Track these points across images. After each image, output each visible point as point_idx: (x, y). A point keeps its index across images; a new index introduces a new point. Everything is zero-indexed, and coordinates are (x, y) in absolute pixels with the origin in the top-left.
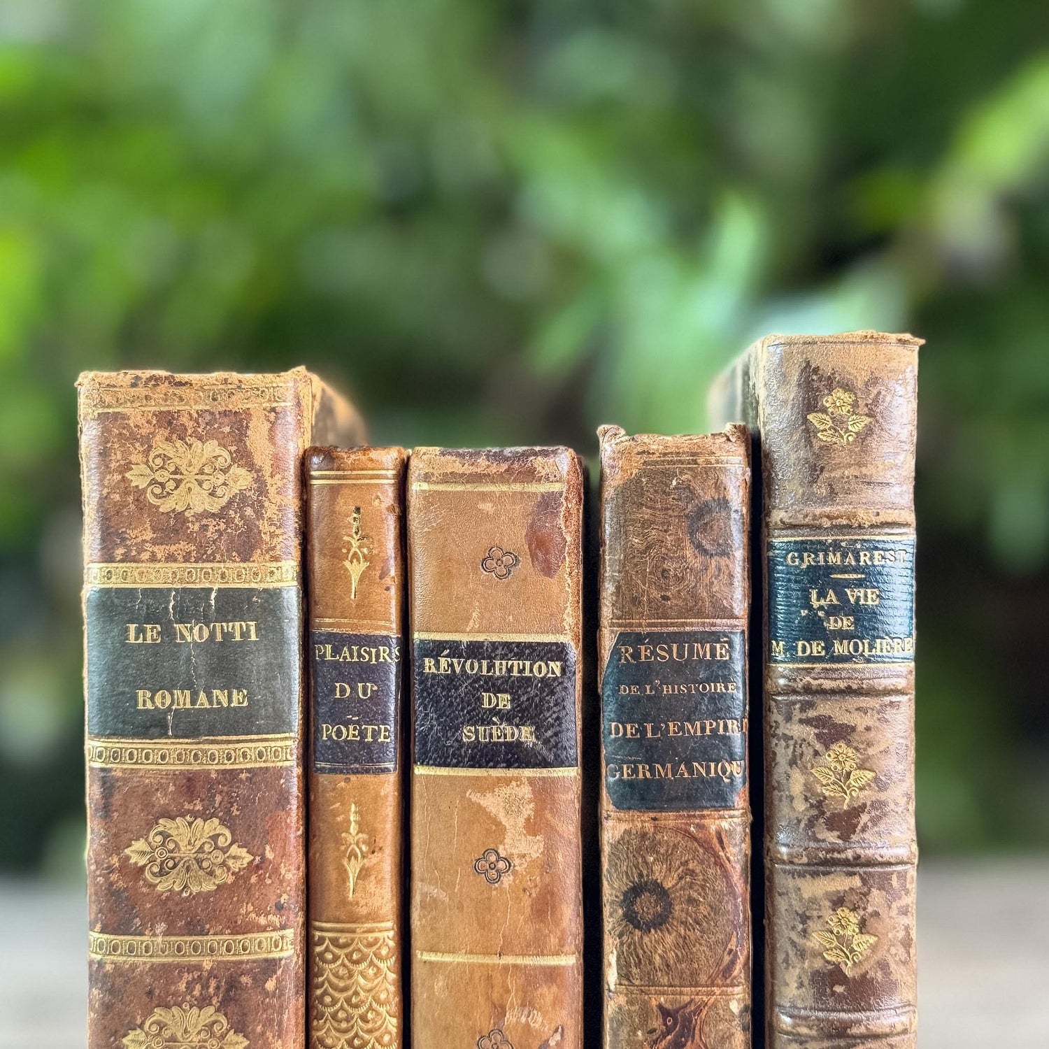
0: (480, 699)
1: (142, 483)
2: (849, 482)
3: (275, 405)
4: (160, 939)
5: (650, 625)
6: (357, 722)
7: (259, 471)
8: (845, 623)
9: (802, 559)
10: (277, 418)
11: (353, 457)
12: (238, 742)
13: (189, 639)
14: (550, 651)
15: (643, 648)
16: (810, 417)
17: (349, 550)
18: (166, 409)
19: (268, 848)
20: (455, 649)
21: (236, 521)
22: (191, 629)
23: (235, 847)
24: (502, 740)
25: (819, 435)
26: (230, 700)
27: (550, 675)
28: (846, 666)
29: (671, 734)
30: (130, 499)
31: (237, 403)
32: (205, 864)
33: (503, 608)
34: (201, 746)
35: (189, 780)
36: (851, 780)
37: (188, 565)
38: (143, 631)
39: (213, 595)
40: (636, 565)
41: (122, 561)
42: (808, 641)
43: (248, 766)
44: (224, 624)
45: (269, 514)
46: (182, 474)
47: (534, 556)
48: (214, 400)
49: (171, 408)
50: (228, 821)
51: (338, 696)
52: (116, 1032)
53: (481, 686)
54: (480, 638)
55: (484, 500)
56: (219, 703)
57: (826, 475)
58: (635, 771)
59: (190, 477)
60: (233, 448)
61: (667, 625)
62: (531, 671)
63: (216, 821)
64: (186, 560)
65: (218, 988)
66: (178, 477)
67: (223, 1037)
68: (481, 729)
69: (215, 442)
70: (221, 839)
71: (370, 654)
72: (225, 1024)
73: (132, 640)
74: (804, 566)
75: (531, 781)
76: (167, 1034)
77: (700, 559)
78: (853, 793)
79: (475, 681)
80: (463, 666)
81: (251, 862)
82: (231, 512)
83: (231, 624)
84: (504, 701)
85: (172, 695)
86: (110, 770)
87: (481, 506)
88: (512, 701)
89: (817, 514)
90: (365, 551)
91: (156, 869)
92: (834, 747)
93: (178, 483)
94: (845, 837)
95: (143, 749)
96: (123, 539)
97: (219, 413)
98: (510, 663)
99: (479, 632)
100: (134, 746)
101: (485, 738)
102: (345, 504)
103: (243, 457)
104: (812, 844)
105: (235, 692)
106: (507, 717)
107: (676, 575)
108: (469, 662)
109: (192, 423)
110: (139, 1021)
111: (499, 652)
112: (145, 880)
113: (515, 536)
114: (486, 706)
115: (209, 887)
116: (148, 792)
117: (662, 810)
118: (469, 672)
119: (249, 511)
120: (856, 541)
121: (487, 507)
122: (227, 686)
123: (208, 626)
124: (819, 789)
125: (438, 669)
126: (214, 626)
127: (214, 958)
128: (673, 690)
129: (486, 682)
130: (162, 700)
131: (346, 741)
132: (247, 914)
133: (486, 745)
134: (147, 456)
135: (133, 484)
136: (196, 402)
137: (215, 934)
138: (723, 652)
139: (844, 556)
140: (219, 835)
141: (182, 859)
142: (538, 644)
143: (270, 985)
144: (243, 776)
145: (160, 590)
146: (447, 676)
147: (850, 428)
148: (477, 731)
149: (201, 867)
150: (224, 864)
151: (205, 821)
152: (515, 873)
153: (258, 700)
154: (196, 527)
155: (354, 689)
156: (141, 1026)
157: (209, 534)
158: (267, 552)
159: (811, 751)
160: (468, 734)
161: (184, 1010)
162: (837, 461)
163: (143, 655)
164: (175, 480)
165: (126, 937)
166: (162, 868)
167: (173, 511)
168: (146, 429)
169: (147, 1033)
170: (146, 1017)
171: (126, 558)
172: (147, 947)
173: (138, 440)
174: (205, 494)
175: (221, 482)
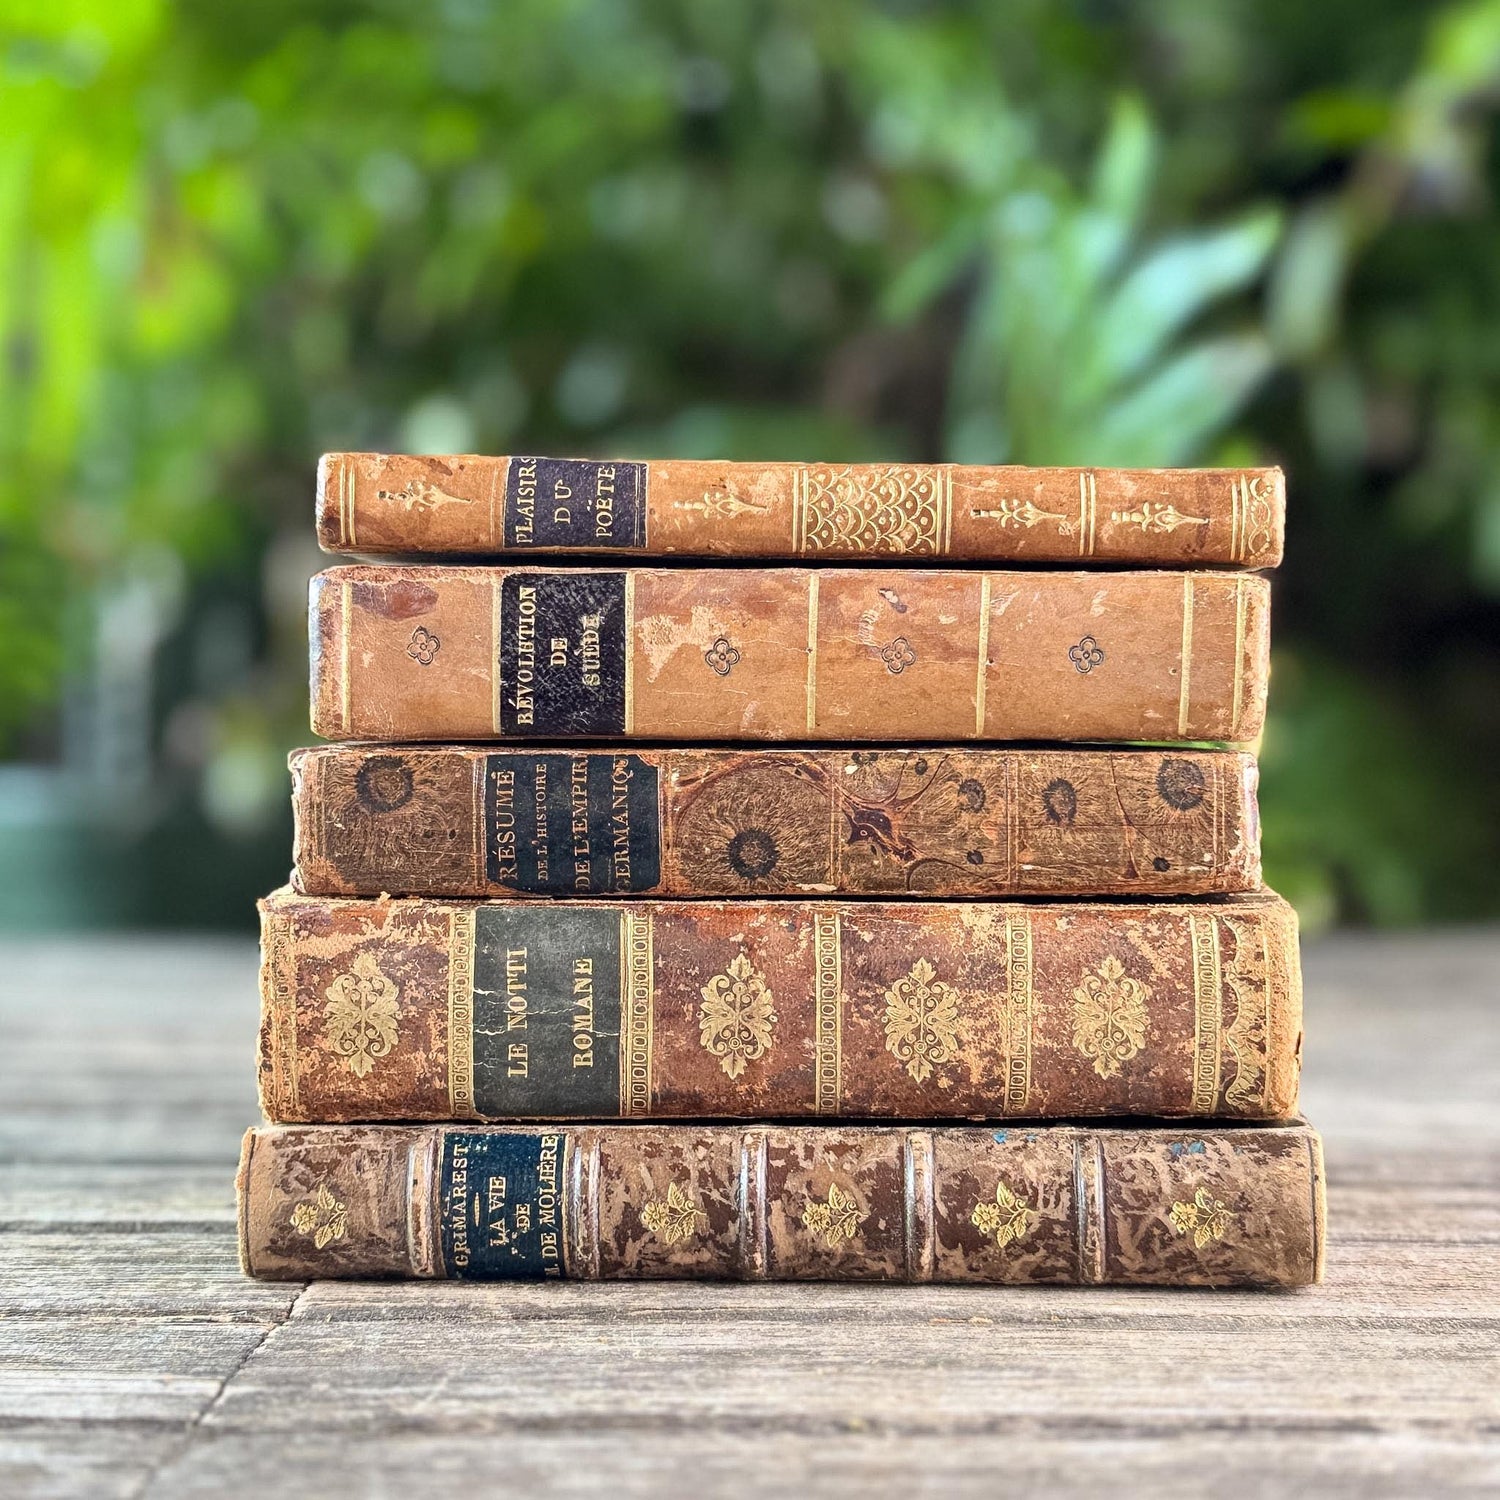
1: (369, 1062)
3: (292, 931)
4: (819, 1045)
7: (357, 946)
10: (306, 930)
12: (626, 968)
13: (523, 1016)
18: (295, 1038)
19: (732, 939)
21: (408, 969)
22: (513, 1014)
23: (730, 971)
26: (585, 976)
30: (385, 1073)
31: (290, 970)
32: (746, 1000)
34: (630, 1005)
37: (450, 1016)
38: (515, 1061)
39: (480, 991)
41: (447, 1082)
43: (651, 958)
44: (509, 981)
45: (402, 937)
46: (360, 1023)
48: (287, 990)
49: (294, 1033)
50: (703, 979)
52: (911, 1090)
56: (587, 986)
59: (364, 1016)
60: (335, 972)
63: (703, 990)
64: (444, 1018)
65: (867, 988)
66: (363, 1025)
67: (915, 983)
69: (329, 989)
70: (722, 985)
72: (903, 981)
73: (524, 1072)
76: (912, 1038)
81: (744, 954)
82: (398, 974)
83: (508, 974)
85: (579, 1032)
86: (653, 1094)
91: (750, 1049)
93: (368, 1026)
95: (632, 1062)
96: (425, 1081)
97: (300, 985)
100: (629, 1071)
103: (342, 962)
105: (577, 971)
109: (309, 1012)
110: (900, 1067)
112: (761, 1059)
115: (766, 996)
116: (677, 1057)
119: (398, 956)
122: (572, 979)
123: (512, 997)
126: (512, 991)
127: (839, 991)
130: (583, 1043)
132: (796, 959)
134: (343, 1056)
135: (371, 1071)
136: (289, 1008)
137: (815, 991)
140: (718, 987)
141: (740, 1023)
143: (868, 938)
144: (661, 963)
145: (475, 1044)
149: (749, 1004)
150: (746, 982)
151: (703, 1001)
153: (586, 948)
154: (413, 1008)
156: (904, 1063)
157: (420, 996)
158: (440, 939)
161: (889, 1021)
163: (540, 1061)
164: (366, 1029)
165: (818, 1078)
166: (748, 1043)
167: (397, 1031)
168: (315, 1057)
169: (912, 1059)
170: (896, 1059)
171: (444, 1077)
172: (827, 1057)
173: (325, 1067)
174: (380, 1000)
175: (368, 984)
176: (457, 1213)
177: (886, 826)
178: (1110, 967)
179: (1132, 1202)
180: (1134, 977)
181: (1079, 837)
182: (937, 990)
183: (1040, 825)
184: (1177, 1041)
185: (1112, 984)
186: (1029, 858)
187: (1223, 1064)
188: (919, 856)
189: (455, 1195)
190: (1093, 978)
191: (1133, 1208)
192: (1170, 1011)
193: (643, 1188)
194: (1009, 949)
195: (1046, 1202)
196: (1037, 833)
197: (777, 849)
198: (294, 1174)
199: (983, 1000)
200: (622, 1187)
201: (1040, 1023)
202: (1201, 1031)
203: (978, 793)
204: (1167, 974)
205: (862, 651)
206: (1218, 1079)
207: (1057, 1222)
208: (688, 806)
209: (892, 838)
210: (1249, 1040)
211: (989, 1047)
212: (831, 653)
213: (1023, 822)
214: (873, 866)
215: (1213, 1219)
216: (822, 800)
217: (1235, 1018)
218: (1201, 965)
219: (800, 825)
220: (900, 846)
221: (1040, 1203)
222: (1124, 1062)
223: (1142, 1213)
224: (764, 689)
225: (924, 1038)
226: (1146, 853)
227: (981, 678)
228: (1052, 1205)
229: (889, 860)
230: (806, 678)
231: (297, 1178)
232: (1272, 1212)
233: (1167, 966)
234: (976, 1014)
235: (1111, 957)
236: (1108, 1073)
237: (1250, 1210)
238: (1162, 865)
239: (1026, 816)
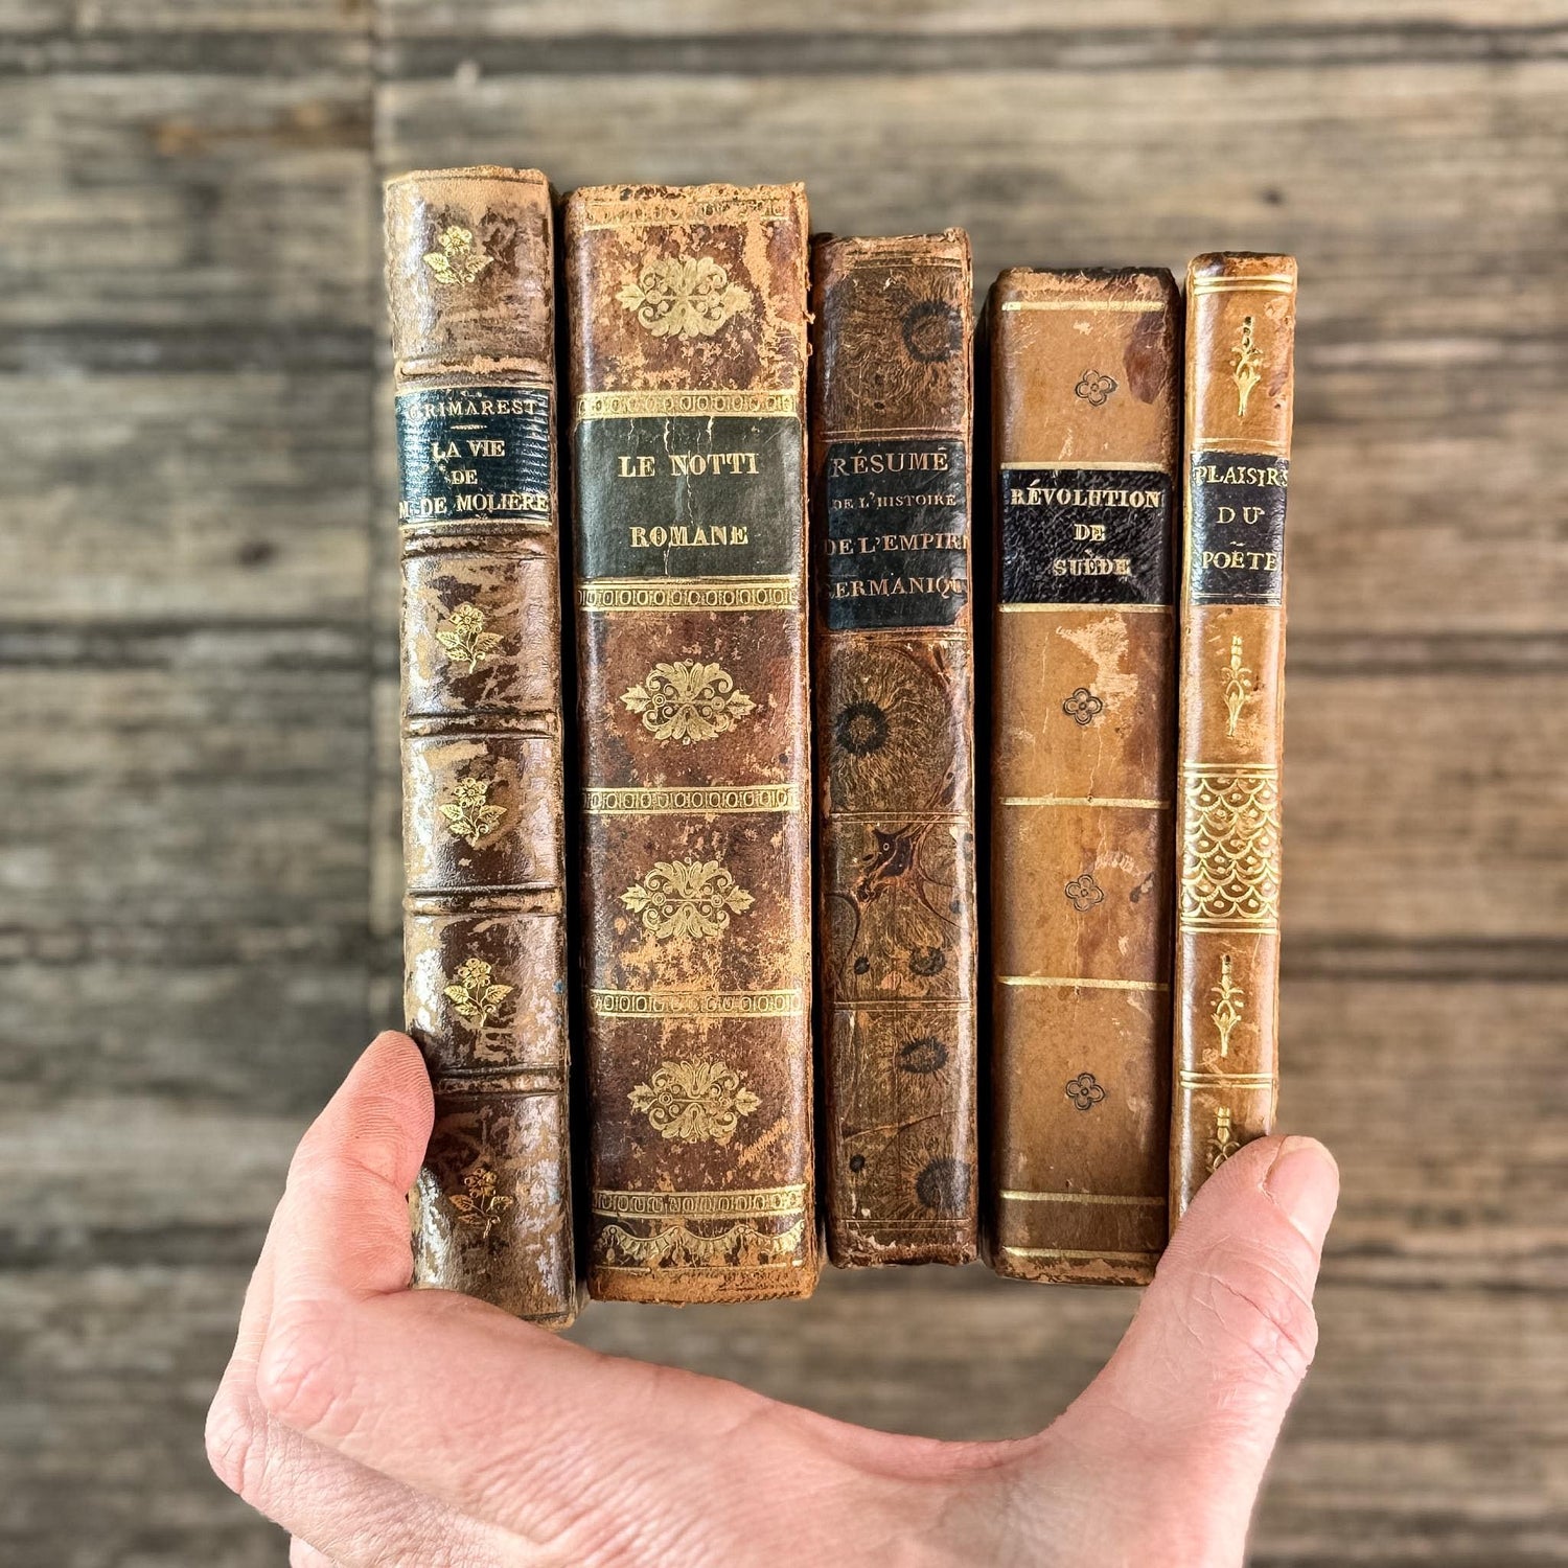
1: (634, 305)
3: (772, 218)
4: (658, 790)
7: (757, 290)
10: (774, 234)
12: (738, 582)
13: (685, 472)
18: (657, 224)
19: (771, 696)
21: (733, 345)
22: (688, 460)
23: (736, 693)
26: (729, 538)
30: (621, 322)
31: (731, 217)
32: (706, 711)
34: (699, 586)
35: (687, 622)
37: (683, 392)
38: (637, 464)
39: (710, 424)
41: (612, 389)
43: (750, 608)
44: (723, 455)
45: (767, 338)
46: (675, 294)
48: (709, 213)
49: (663, 223)
50: (728, 666)
52: (613, 889)
56: (717, 539)
59: (682, 299)
60: (729, 266)
63: (716, 666)
64: (681, 384)
65: (721, 841)
66: (672, 298)
67: (727, 893)
69: (711, 260)
70: (722, 685)
72: (730, 880)
73: (624, 474)
76: (668, 889)
81: (755, 709)
82: (727, 335)
83: (729, 455)
85: (669, 532)
86: (604, 613)
91: (654, 716)
93: (671, 304)
95: (637, 590)
96: (614, 367)
97: (714, 228)
100: (628, 587)
103: (740, 274)
105: (734, 528)
109: (685, 239)
110: (638, 877)
112: (643, 727)
115: (711, 733)
116: (643, 636)
119: (746, 335)
122: (727, 523)
123: (705, 459)
126: (712, 458)
127: (716, 810)
130: (658, 537)
132: (751, 764)
134: (638, 276)
135: (624, 306)
136: (689, 217)
137: (717, 785)
140: (719, 681)
141: (681, 705)
143: (776, 840)
144: (744, 619)
145: (654, 419)
149: (701, 715)
150: (725, 711)
151: (705, 665)
153: (759, 539)
154: (691, 352)
156: (641, 882)
157: (704, 359)
158: (765, 380)
161: (687, 865)
163: (635, 490)
164: (668, 301)
165: (623, 789)
166: (660, 715)
167: (667, 334)
168: (636, 247)
169: (647, 889)
170: (645, 872)
171: (616, 387)
172: (646, 799)
173: (626, 258)
174: (700, 316)
175: (716, 302)
176: (465, 406)
177: (893, 871)
178: (747, 1102)
179: (496, 1127)
180: (739, 1126)
181: (885, 1075)
182: (720, 916)
183: (897, 1035)
184: (671, 1173)
185: (729, 1103)
186: (862, 1023)
187: (647, 1221)
188: (862, 906)
189: (484, 404)
190: (737, 1082)
191: (489, 1129)
192: (703, 1165)
193: (496, 605)
194: (765, 992)
195: (492, 1037)
196: (889, 1031)
197: (868, 755)
198: (502, 226)
199: (711, 965)
200: (496, 583)
201: (688, 1027)
202: (682, 1198)
203: (932, 968)
204: (742, 1160)
205: (1090, 854)
206: (630, 1216)
207: (473, 1049)
208: (912, 658)
209: (881, 877)
210: (674, 1248)
211: (660, 973)
212: (1087, 822)
213: (902, 1016)
214: (851, 857)
215: (479, 1214)
216: (921, 802)
217: (696, 1233)
218: (753, 1196)
219: (894, 779)
220: (873, 886)
221: (491, 1030)
222: (647, 1116)
223: (484, 1138)
224: (1049, 750)
225: (668, 903)
226: (869, 1147)
227: (1060, 982)
228: (490, 1042)
229: (858, 874)
230: (1060, 795)
231: (498, 230)
232: (489, 1276)
233: (751, 1161)
234: (695, 957)
235: (759, 1102)
236: (636, 1099)
237: (491, 1253)
238: (857, 1164)
239: (908, 1019)
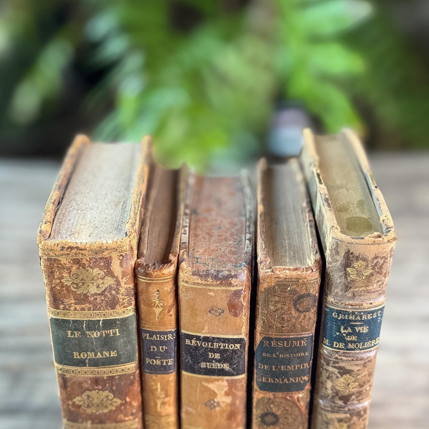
0: (208, 355)
1: (68, 284)
2: (361, 293)
3: (122, 253)
4: (89, 425)
5: (276, 335)
6: (160, 359)
7: (117, 277)
8: (354, 338)
9: (339, 316)
10: (123, 258)
11: (156, 273)
12: (114, 367)
13: (92, 336)
14: (236, 341)
15: (273, 342)
16: (348, 269)
17: (155, 304)
18: (76, 258)
19: (127, 398)
20: (198, 338)
21: (108, 296)
22: (93, 334)
23: (115, 399)
24: (216, 368)
25: (350, 276)
26: (110, 354)
27: (236, 348)
28: (352, 351)
29: (282, 370)
30: (64, 289)
31: (106, 254)
32: (104, 404)
33: (217, 326)
34: (100, 369)
35: (96, 379)
36: (350, 386)
37: (90, 312)
38: (74, 333)
39: (101, 322)
40: (272, 315)
41: (62, 309)
42: (338, 342)
43: (119, 374)
44: (106, 331)
45: (122, 292)
46: (85, 280)
47: (230, 311)
48: (96, 254)
49: (78, 258)
50: (112, 391)
51: (152, 350)
53: (209, 351)
54: (208, 335)
55: (210, 292)
56: (105, 355)
57: (352, 290)
58: (268, 380)
59: (88, 281)
60: (106, 271)
61: (283, 335)
62: (228, 347)
63: (107, 392)
64: (89, 309)
66: (84, 281)
68: (208, 364)
69: (98, 269)
70: (110, 398)
71: (164, 337)
73: (69, 336)
74: (339, 318)
75: (227, 380)
77: (298, 313)
78: (350, 390)
79: (205, 349)
80: (201, 344)
81: (121, 403)
82: (106, 293)
83: (109, 331)
84: (217, 356)
85: (87, 354)
86: (65, 375)
87: (209, 293)
88: (220, 356)
89: (347, 304)
90: (162, 304)
91: (86, 406)
92: (345, 376)
93: (83, 283)
94: (345, 403)
95: (77, 370)
96: (63, 302)
97: (99, 258)
98: (220, 344)
99: (208, 333)
100: (74, 369)
101: (210, 366)
102: (153, 289)
103: (110, 273)
104: (333, 404)
105: (112, 352)
106: (219, 361)
107: (287, 319)
108: (203, 343)
109: (87, 262)
111: (216, 340)
112: (82, 409)
113: (223, 304)
114: (210, 357)
115: (106, 411)
116: (80, 383)
117: (277, 391)
118: (203, 346)
119: (113, 292)
120: (361, 312)
121: (212, 294)
122: (109, 350)
123: (100, 332)
124: (337, 388)
125: (191, 343)
126: (102, 332)
128: (284, 356)
129: (210, 350)
130: (83, 355)
131: (155, 365)
132: (121, 417)
133: (210, 369)
134: (70, 274)
135: (65, 284)
136: (89, 255)
138: (304, 343)
139: (356, 316)
140: (108, 396)
141: (95, 403)
142: (231, 339)
144: (117, 377)
145: (79, 320)
146: (195, 346)
147: (364, 274)
148: (206, 365)
150: (111, 404)
151: (103, 391)
152: (221, 407)
153: (121, 354)
154: (92, 299)
155: (158, 348)
157: (97, 301)
158: (122, 305)
159: (336, 376)
160: (203, 365)
162: (357, 285)
163: (75, 341)
166: (88, 406)
167: (82, 293)
168: (68, 265)
171: (64, 309)
173: (65, 269)
174: (95, 287)
175: (101, 282)
